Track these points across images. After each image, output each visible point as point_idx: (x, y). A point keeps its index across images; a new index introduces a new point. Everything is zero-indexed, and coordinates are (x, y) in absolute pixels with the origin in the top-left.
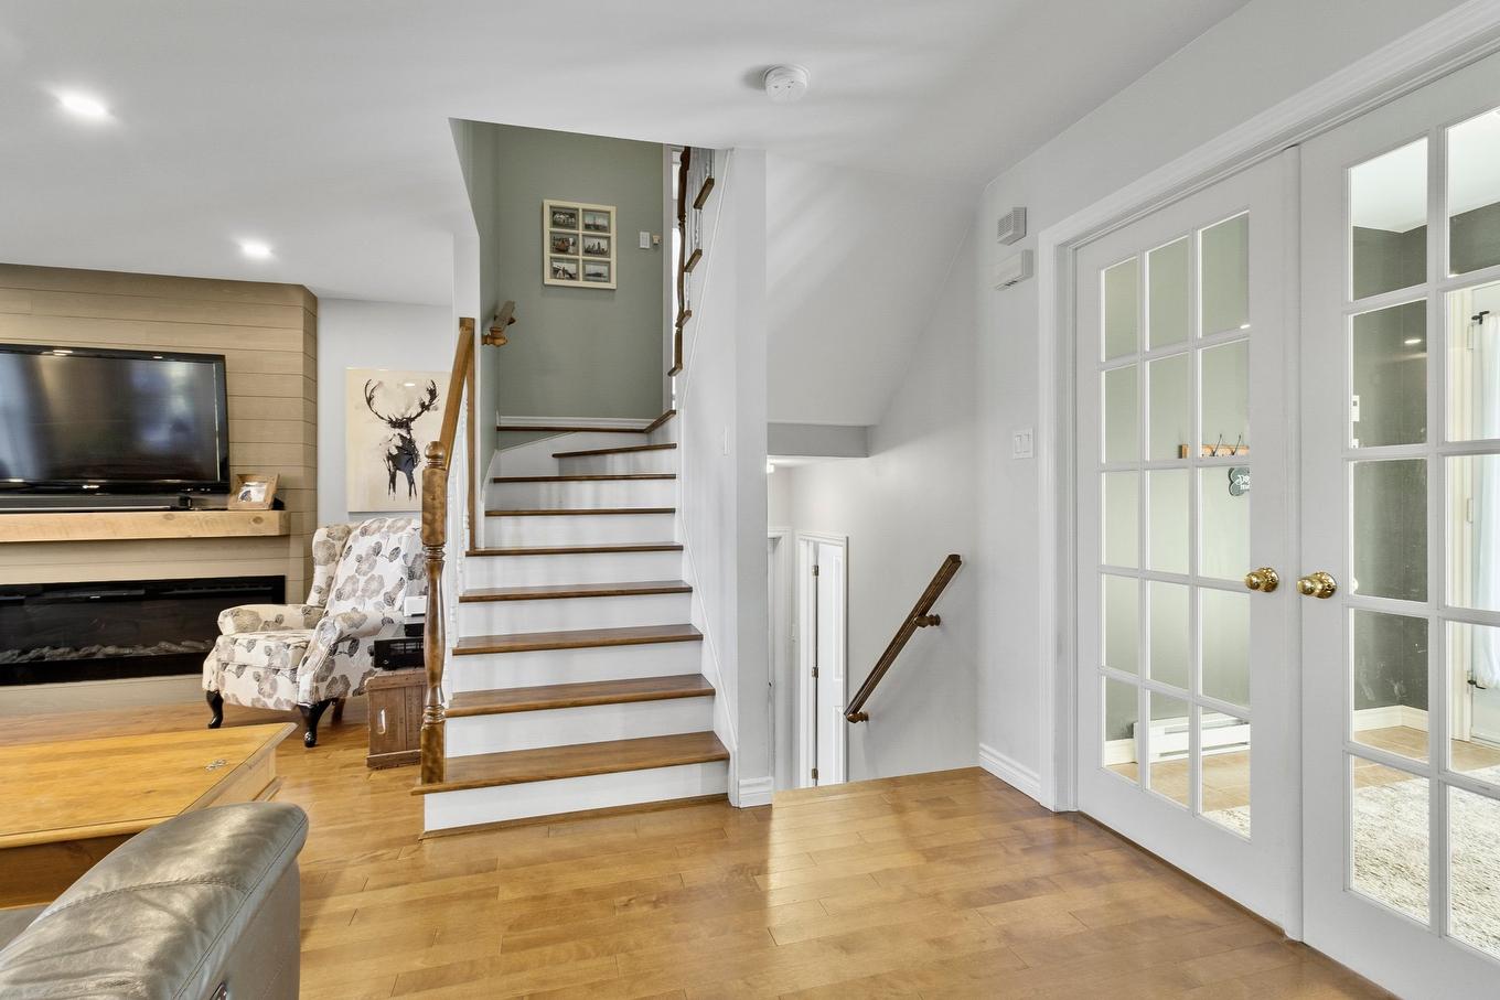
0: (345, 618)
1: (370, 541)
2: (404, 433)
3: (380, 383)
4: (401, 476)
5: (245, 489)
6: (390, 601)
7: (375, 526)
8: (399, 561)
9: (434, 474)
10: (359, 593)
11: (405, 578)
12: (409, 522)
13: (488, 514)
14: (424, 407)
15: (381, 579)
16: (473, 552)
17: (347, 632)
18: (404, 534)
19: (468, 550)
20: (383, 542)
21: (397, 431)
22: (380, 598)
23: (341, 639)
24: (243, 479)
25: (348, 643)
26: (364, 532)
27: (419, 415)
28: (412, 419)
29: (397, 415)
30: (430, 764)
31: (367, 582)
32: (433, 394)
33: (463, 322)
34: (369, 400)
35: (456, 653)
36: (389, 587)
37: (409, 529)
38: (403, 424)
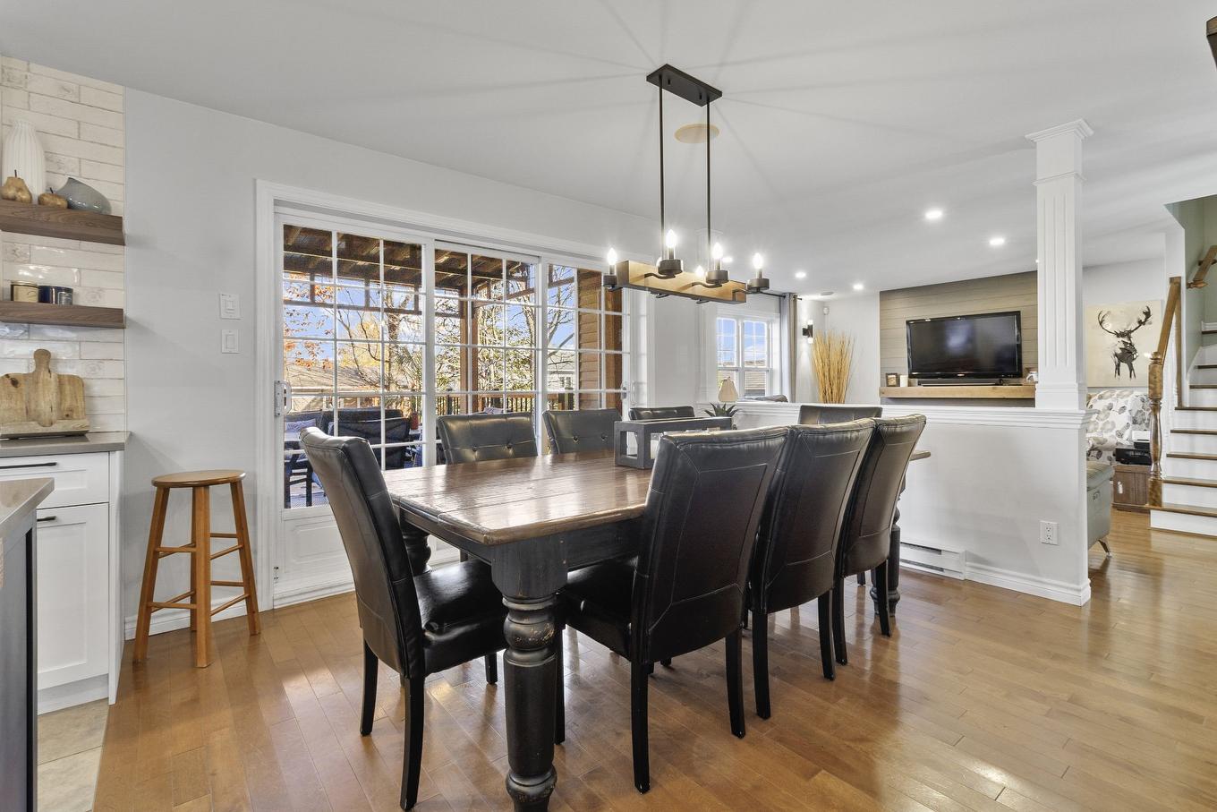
0: (1095, 439)
1: (1105, 403)
2: (1126, 340)
3: (1109, 312)
4: (1124, 366)
5: (1030, 375)
6: (1121, 435)
7: (1108, 394)
8: (1126, 413)
9: (1155, 367)
10: (1099, 430)
11: (1131, 423)
12: (1132, 392)
13: (1192, 387)
14: (1141, 323)
15: (1113, 424)
16: (1180, 408)
17: (1096, 445)
18: (1129, 399)
19: (1176, 406)
20: (1114, 403)
21: (1121, 339)
22: (1114, 433)
23: (1093, 449)
24: (1029, 370)
25: (1096, 452)
26: (1101, 397)
27: (1136, 329)
28: (1131, 331)
29: (1120, 329)
30: (1153, 497)
31: (1104, 424)
32: (1148, 314)
33: (1172, 280)
34: (1101, 323)
35: (1168, 456)
36: (1119, 427)
37: (1133, 396)
38: (1127, 334)
